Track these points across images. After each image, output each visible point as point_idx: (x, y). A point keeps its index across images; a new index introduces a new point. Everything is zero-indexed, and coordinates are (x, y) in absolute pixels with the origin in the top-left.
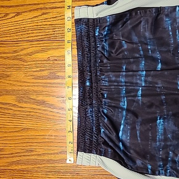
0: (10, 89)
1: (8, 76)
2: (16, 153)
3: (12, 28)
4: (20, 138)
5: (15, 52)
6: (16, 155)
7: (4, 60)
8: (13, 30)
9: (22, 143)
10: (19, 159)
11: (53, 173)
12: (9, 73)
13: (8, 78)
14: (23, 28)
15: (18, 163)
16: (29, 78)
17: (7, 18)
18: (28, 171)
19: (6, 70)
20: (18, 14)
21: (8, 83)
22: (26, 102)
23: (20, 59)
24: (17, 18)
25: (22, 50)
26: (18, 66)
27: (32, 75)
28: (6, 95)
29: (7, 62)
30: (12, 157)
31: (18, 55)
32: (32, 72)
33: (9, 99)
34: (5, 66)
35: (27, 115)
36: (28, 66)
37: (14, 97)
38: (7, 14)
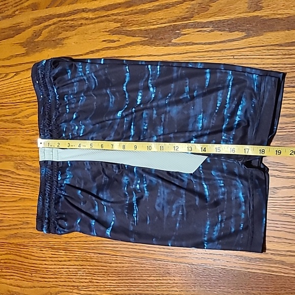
0: (10, 154)
1: (8, 141)
2: (14, 225)
3: (12, 88)
4: (18, 208)
5: (14, 114)
6: (14, 227)
7: (4, 124)
8: (12, 91)
9: (19, 214)
10: (16, 232)
11: (47, 249)
12: (8, 137)
13: (7, 143)
14: (21, 89)
15: (15, 236)
16: (25, 142)
17: (7, 78)
18: (24, 246)
19: (6, 134)
20: (17, 73)
21: (7, 148)
22: (23, 169)
23: (19, 122)
24: (16, 78)
25: (20, 112)
26: (16, 130)
27: (28, 140)
28: (6, 161)
29: (7, 125)
30: (10, 229)
31: (16, 118)
32: (29, 136)
33: (8, 166)
34: (5, 130)
35: (24, 183)
36: (24, 130)
37: (12, 163)
38: (7, 74)
